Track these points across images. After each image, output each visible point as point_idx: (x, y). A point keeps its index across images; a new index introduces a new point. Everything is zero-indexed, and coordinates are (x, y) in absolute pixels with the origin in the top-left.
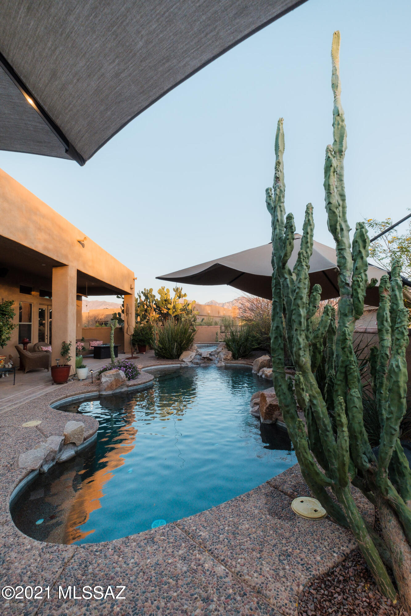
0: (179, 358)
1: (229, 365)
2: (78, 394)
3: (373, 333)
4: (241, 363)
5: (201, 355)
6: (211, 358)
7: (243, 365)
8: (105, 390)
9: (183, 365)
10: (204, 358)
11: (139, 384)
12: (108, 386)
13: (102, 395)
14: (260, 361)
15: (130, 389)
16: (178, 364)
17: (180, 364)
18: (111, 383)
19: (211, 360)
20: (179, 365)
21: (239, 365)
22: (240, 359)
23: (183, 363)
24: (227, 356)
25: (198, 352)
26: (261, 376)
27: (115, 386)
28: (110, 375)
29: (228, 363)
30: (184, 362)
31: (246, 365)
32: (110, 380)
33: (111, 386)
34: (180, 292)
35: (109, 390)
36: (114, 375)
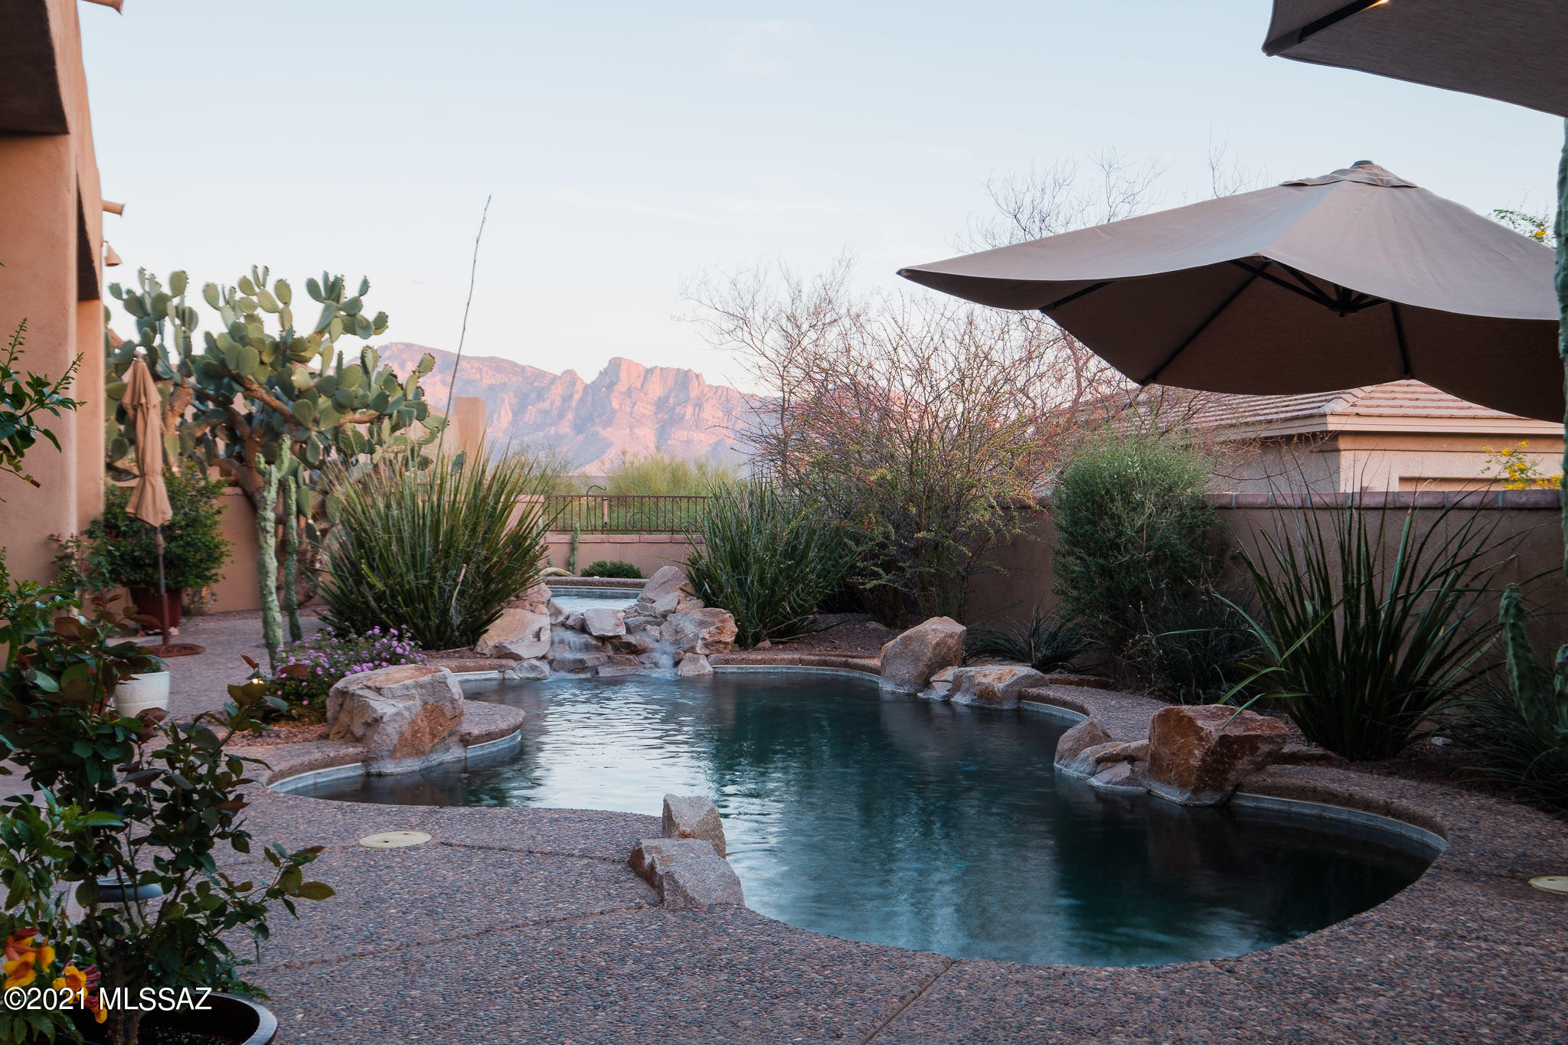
0: (475, 642)
1: (731, 668)
2: (290, 774)
3: (1473, 508)
4: (792, 662)
5: (582, 628)
6: (632, 639)
7: (799, 669)
8: (393, 754)
9: (510, 674)
10: (603, 639)
11: (502, 734)
12: (402, 734)
13: (380, 775)
14: (933, 640)
15: (474, 752)
16: (491, 668)
17: (501, 669)
18: (413, 722)
19: (634, 650)
20: (494, 674)
21: (781, 668)
22: (767, 643)
23: (512, 663)
24: (720, 631)
25: (557, 612)
26: (946, 702)
27: (428, 737)
28: (407, 688)
29: (727, 662)
30: (517, 658)
31: (814, 670)
32: (408, 709)
33: (414, 733)
34: (355, 305)
35: (409, 755)
36: (422, 686)
